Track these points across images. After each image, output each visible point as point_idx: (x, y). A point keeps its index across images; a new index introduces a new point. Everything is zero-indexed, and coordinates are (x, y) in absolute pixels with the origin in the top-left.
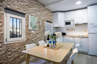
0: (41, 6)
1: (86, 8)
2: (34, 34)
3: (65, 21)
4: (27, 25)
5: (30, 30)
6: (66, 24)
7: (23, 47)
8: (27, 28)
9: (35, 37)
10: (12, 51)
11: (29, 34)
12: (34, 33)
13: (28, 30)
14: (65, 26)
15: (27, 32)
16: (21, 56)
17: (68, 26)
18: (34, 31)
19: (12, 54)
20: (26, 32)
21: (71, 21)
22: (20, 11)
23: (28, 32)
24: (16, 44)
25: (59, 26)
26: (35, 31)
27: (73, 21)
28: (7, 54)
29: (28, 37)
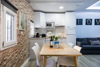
0: (27, 2)
1: (64, 13)
3: (46, 22)
4: (18, 24)
6: (47, 25)
7: (15, 53)
9: (23, 39)
10: (7, 60)
11: (19, 36)
12: (22, 35)
14: (46, 27)
16: (14, 65)
17: (49, 27)
19: (7, 64)
21: (52, 22)
23: (19, 33)
24: (10, 50)
25: (41, 27)
27: (54, 23)
28: (3, 65)
29: (18, 40)
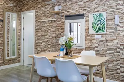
2: (100, 41)
4: (87, 28)
5: (93, 34)
8: (87, 31)
9: (103, 45)
11: (91, 40)
13: (88, 35)
15: (87, 37)
18: (101, 36)
20: (85, 37)
22: (79, 13)
23: (90, 37)
26: (104, 36)
29: (88, 45)
